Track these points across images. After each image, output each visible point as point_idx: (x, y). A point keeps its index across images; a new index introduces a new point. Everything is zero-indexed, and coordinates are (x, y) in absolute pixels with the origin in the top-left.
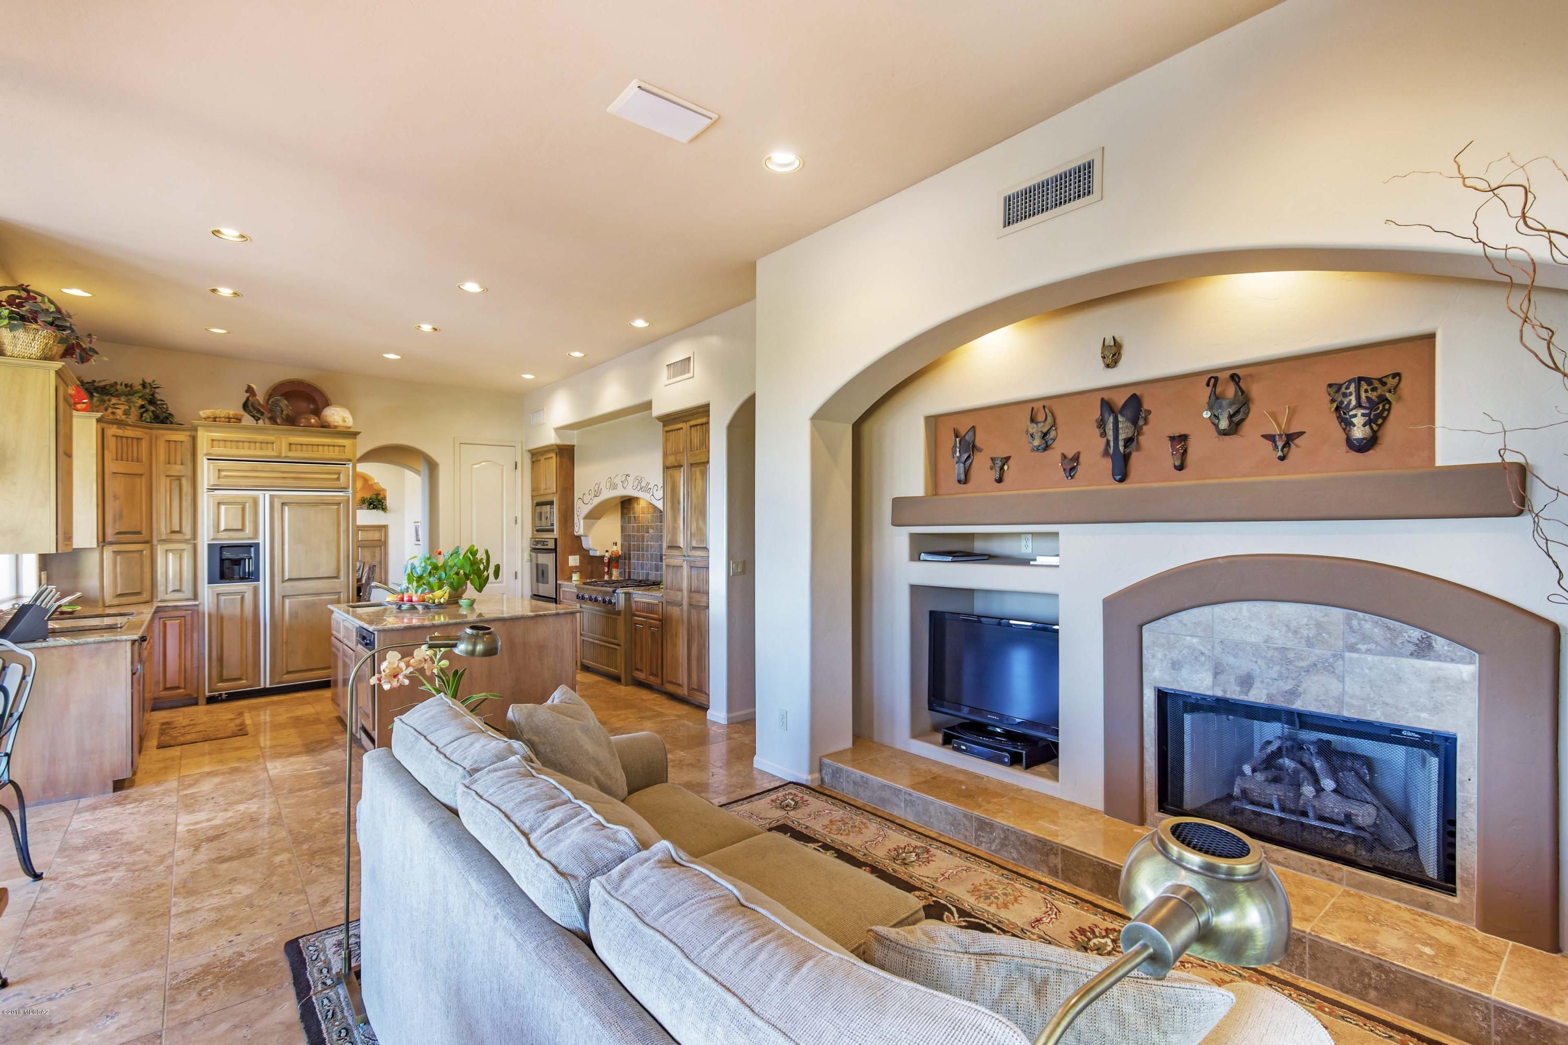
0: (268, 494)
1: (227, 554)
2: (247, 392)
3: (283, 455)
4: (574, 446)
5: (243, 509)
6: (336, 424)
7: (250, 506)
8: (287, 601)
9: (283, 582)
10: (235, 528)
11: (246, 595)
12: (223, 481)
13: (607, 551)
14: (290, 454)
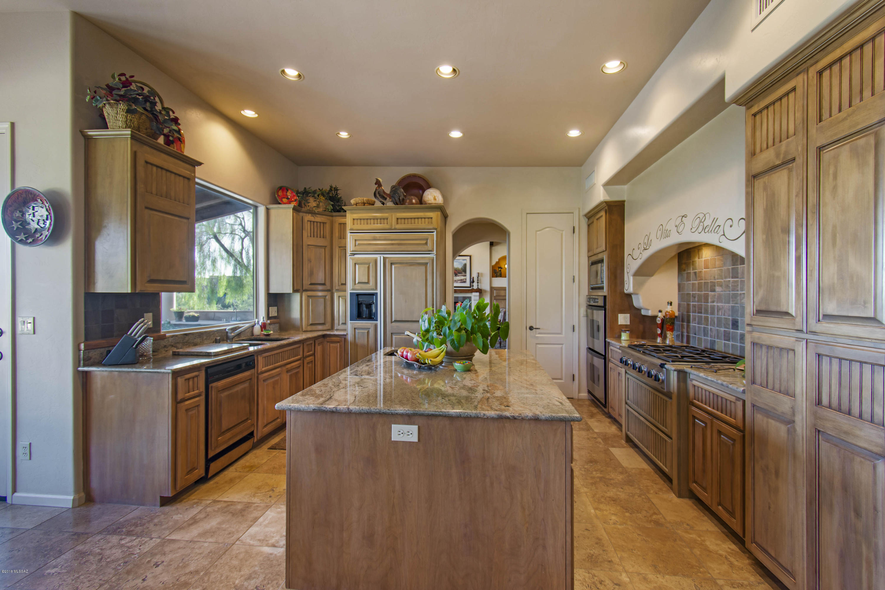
0: (382, 256)
1: (361, 299)
2: (376, 184)
3: (393, 228)
4: (624, 201)
5: (369, 268)
6: (430, 202)
7: (372, 265)
8: (394, 337)
9: (392, 322)
10: (363, 281)
11: (370, 330)
12: (358, 248)
13: (660, 311)
14: (398, 226)
